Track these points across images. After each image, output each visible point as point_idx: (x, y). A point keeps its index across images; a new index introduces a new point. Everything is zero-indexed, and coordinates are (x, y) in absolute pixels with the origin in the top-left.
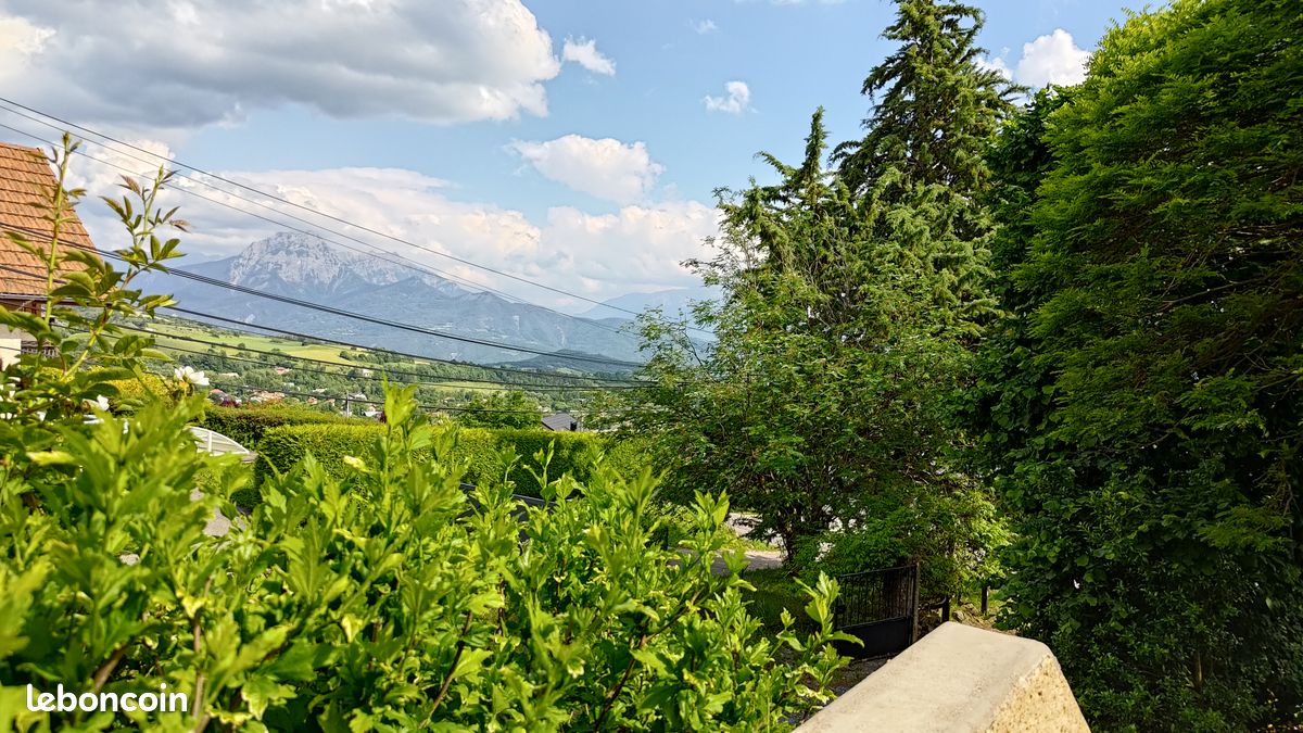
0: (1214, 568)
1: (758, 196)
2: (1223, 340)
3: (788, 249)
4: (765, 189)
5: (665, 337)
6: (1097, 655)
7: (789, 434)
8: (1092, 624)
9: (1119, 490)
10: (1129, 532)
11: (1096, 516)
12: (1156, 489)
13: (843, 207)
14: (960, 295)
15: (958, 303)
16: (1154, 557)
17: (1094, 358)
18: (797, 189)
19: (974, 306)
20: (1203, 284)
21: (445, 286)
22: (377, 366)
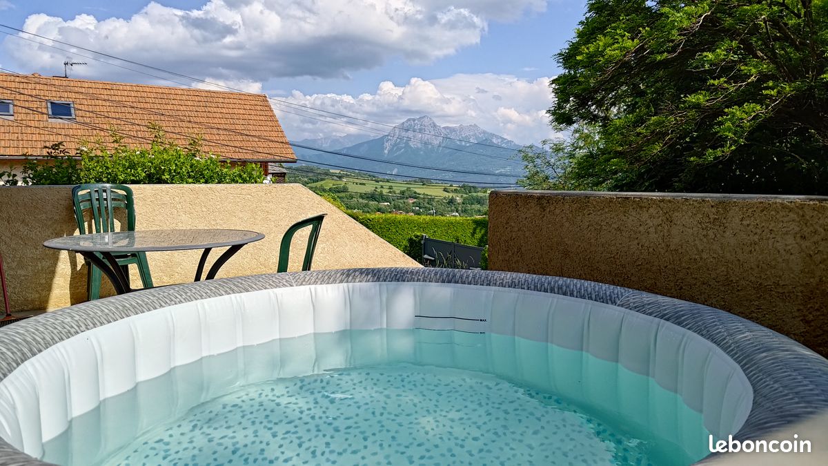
21: (506, 143)
22: (465, 196)
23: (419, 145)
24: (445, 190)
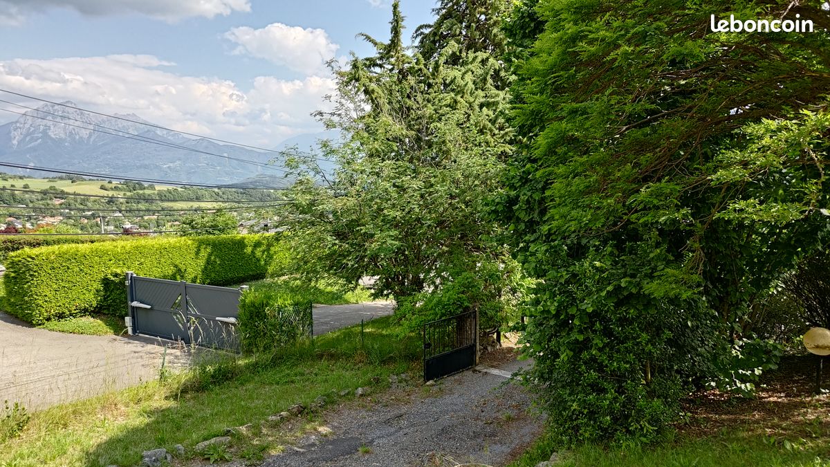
0: (656, 308)
1: (360, 65)
2: (659, 154)
3: (383, 101)
4: (367, 59)
5: (303, 167)
6: (584, 372)
7: (389, 229)
8: (581, 351)
9: (595, 260)
10: (601, 290)
11: (581, 279)
12: (618, 257)
13: (420, 70)
14: (497, 126)
15: (497, 132)
16: (618, 305)
17: (573, 171)
18: (388, 58)
19: (506, 133)
20: (644, 115)
21: (173, 135)
22: (129, 194)
23: (63, 136)
24: (102, 188)
